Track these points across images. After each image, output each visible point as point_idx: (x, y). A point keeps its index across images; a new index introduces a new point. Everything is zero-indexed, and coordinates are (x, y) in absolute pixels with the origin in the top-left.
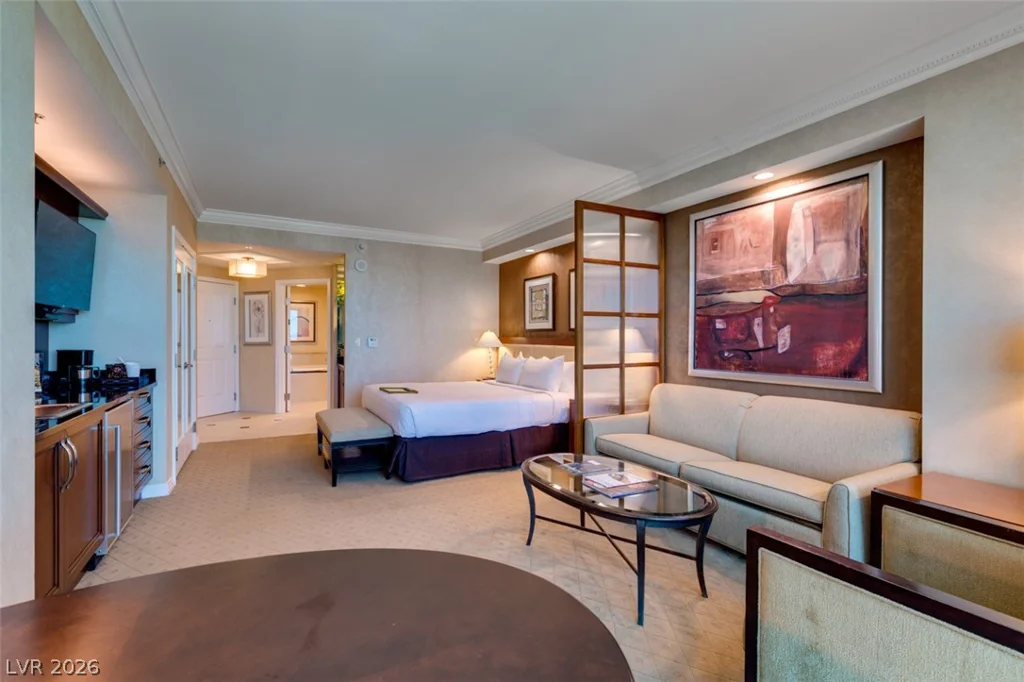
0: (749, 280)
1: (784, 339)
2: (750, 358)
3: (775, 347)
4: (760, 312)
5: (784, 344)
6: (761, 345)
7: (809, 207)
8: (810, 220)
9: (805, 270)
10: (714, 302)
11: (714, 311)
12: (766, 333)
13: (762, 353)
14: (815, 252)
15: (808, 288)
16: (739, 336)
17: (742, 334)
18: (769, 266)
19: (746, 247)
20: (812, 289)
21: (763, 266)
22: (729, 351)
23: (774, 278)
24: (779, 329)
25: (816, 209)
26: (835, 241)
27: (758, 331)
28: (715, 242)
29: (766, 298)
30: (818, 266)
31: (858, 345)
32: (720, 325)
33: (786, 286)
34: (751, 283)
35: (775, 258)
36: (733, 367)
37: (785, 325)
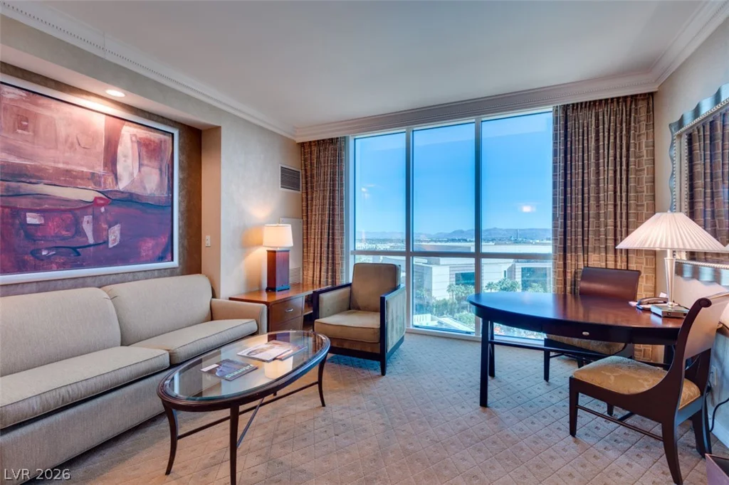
0: (75, 177)
1: (114, 236)
2: (79, 254)
3: (106, 242)
4: (90, 210)
5: (115, 240)
6: (91, 241)
7: (135, 135)
8: (136, 145)
9: (133, 181)
10: (22, 191)
11: (22, 203)
12: (96, 231)
13: (92, 248)
14: (140, 171)
15: (135, 197)
16: (64, 233)
17: (67, 231)
18: (100, 169)
19: (72, 144)
20: (138, 199)
21: (93, 168)
22: (47, 249)
23: (105, 183)
24: (110, 227)
25: (140, 138)
26: (153, 167)
27: (88, 228)
28: (23, 121)
29: (96, 198)
30: (142, 182)
31: (167, 239)
32: (32, 219)
33: (117, 191)
34: (79, 181)
35: (105, 165)
36: (54, 266)
37: (116, 224)
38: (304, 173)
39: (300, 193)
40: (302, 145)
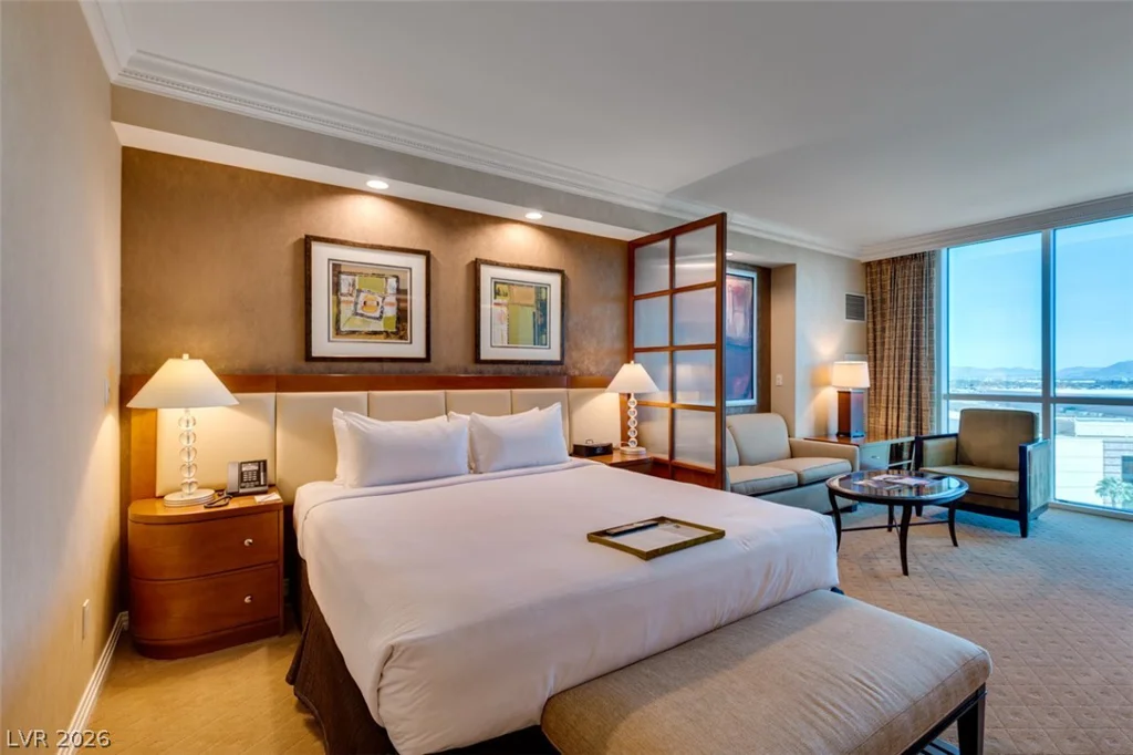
7: (731, 285)
8: (731, 294)
9: (729, 327)
26: (741, 312)
30: (734, 326)
31: (749, 378)
38: (870, 298)
39: (864, 322)
40: (868, 264)
